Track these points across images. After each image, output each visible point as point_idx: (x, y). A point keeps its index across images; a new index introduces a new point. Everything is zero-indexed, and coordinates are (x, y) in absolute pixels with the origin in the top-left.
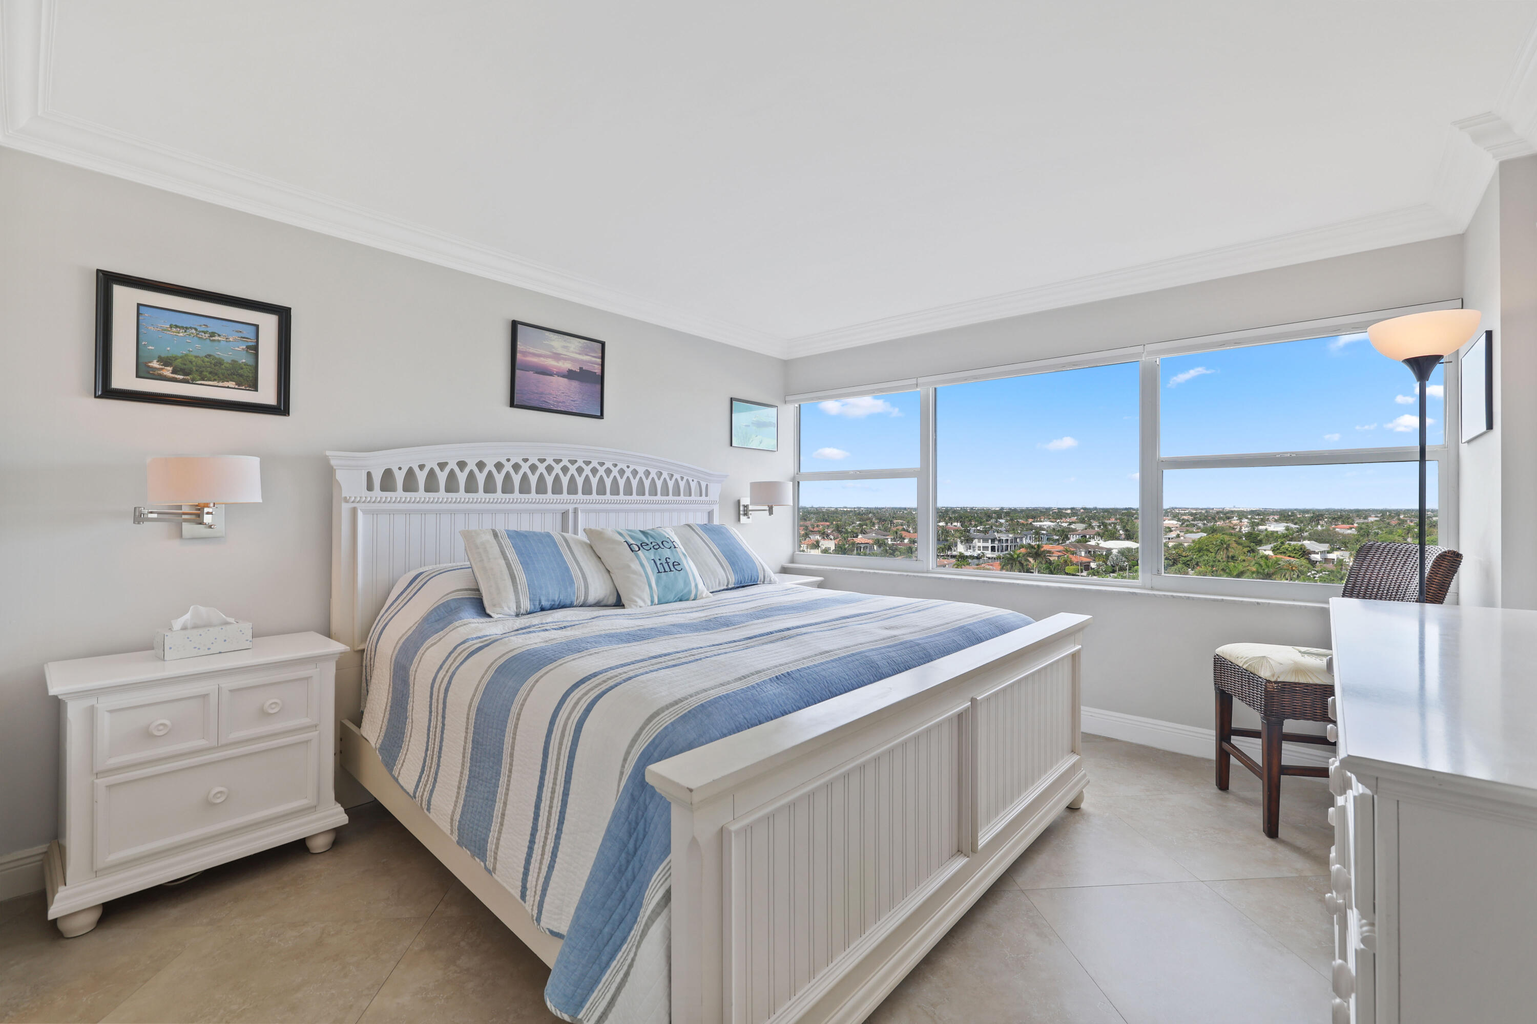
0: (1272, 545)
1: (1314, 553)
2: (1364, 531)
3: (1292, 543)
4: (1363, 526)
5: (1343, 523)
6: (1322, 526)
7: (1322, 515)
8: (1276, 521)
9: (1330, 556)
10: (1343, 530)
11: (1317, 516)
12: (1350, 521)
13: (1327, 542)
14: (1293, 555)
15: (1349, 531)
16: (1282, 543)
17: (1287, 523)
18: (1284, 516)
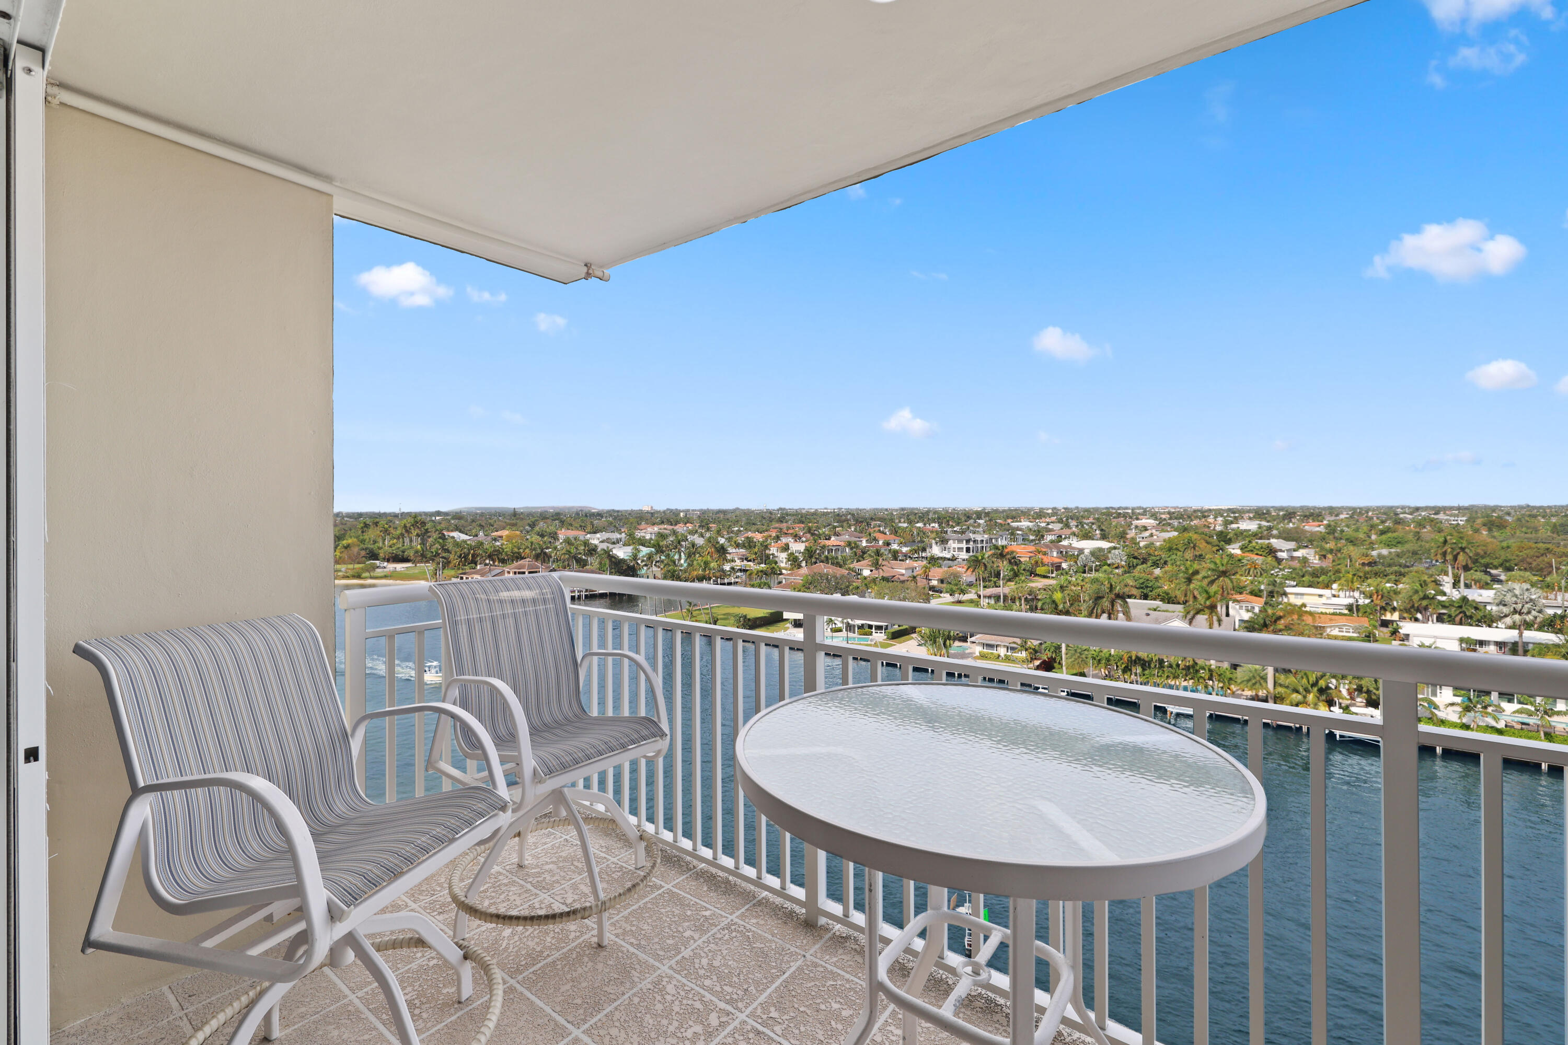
0: (1240, 544)
1: (1281, 551)
2: (1331, 530)
3: (1260, 541)
4: (1332, 523)
5: (1314, 521)
6: (1294, 524)
7: (1294, 513)
8: (1250, 519)
9: (1296, 554)
10: (1312, 527)
11: (1290, 514)
12: (1320, 518)
13: (1293, 540)
14: (1260, 553)
15: (1318, 529)
16: (1250, 542)
17: (1260, 521)
18: (1260, 514)
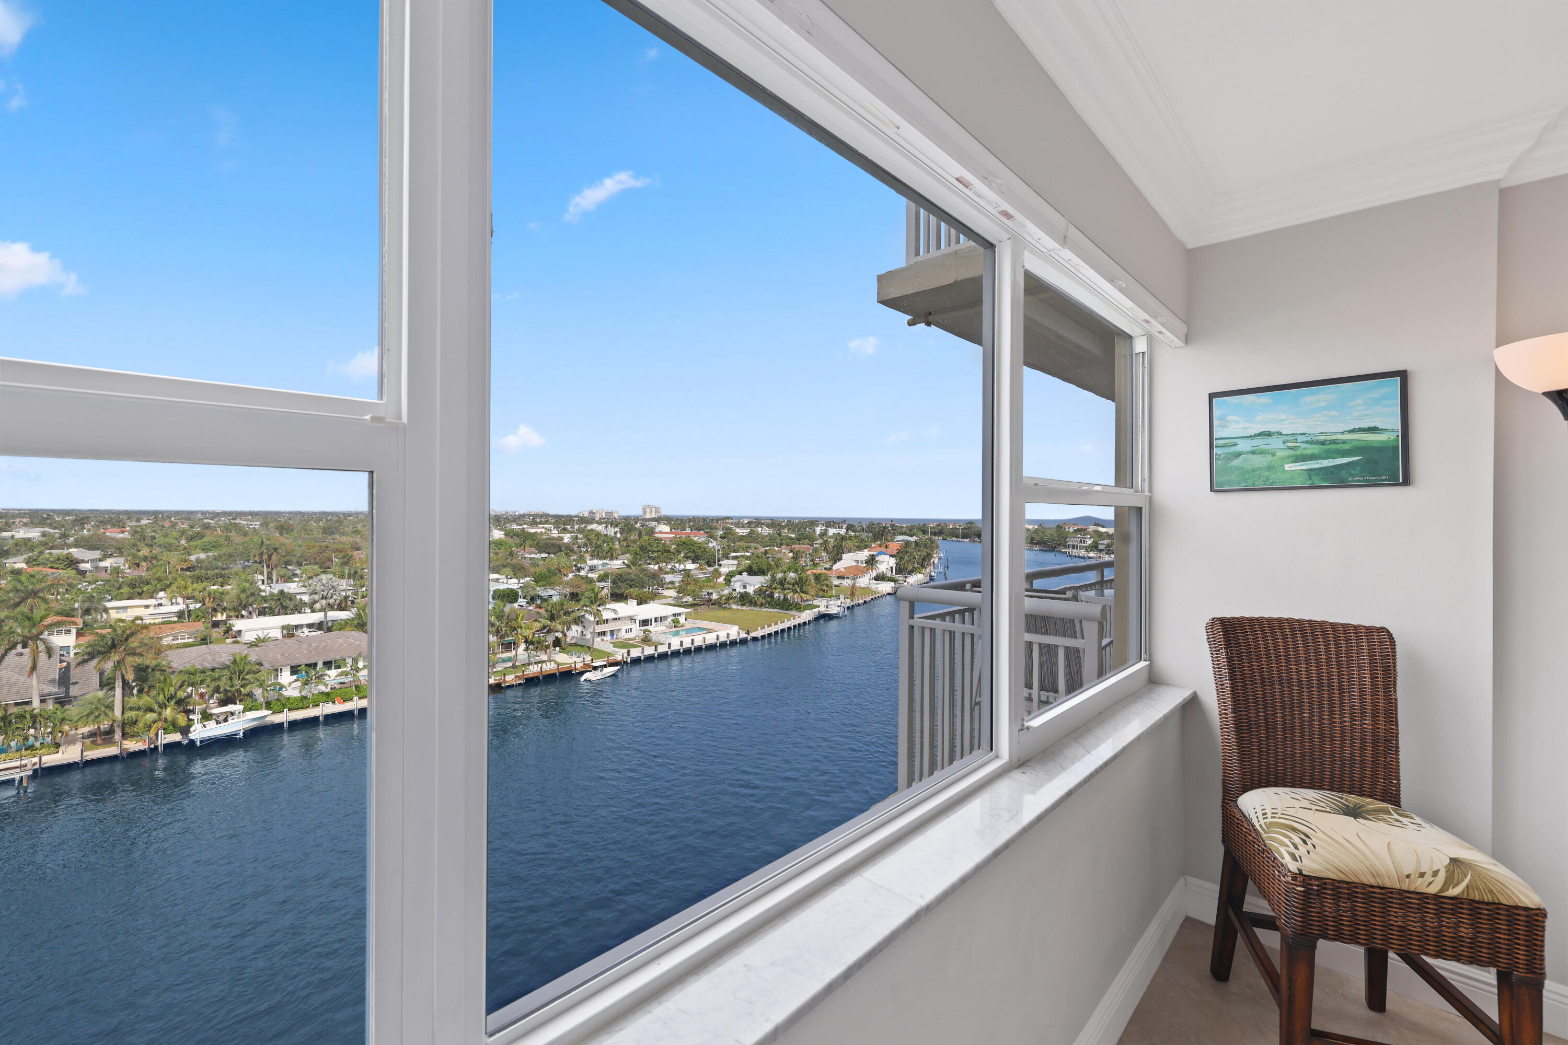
0: (26, 556)
1: (83, 561)
2: (140, 535)
3: (54, 552)
4: (138, 529)
5: (113, 526)
6: (89, 530)
7: (88, 518)
8: (25, 525)
9: (103, 564)
10: (113, 534)
11: (81, 518)
12: (122, 523)
13: (98, 549)
14: (56, 566)
15: (121, 535)
16: (41, 553)
17: (43, 528)
18: (37, 517)
